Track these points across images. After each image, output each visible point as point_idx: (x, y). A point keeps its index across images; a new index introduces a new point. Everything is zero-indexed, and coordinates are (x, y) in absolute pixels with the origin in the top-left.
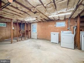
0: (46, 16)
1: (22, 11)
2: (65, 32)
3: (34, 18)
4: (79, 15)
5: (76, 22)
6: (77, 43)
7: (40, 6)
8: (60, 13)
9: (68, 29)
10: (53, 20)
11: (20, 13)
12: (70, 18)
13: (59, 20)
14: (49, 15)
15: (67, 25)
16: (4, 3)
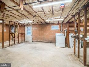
0: (43, 20)
1: (21, 14)
2: (58, 34)
3: (31, 20)
4: (69, 21)
5: (67, 26)
6: (67, 43)
7: (41, 12)
8: (56, 19)
9: (61, 32)
10: (49, 24)
11: (18, 15)
12: (62, 22)
13: (53, 24)
14: (46, 19)
15: (60, 28)
16: (6, 5)
